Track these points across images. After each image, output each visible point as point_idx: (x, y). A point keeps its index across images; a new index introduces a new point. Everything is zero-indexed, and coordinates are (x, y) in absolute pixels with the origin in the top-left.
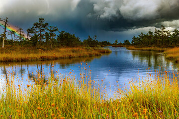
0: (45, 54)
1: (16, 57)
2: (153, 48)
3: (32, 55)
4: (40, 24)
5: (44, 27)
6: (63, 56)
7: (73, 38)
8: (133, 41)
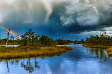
0: (32, 52)
1: (15, 55)
2: (99, 46)
3: (24, 53)
4: (29, 33)
5: (32, 34)
6: (43, 53)
7: (49, 39)
8: (86, 41)
